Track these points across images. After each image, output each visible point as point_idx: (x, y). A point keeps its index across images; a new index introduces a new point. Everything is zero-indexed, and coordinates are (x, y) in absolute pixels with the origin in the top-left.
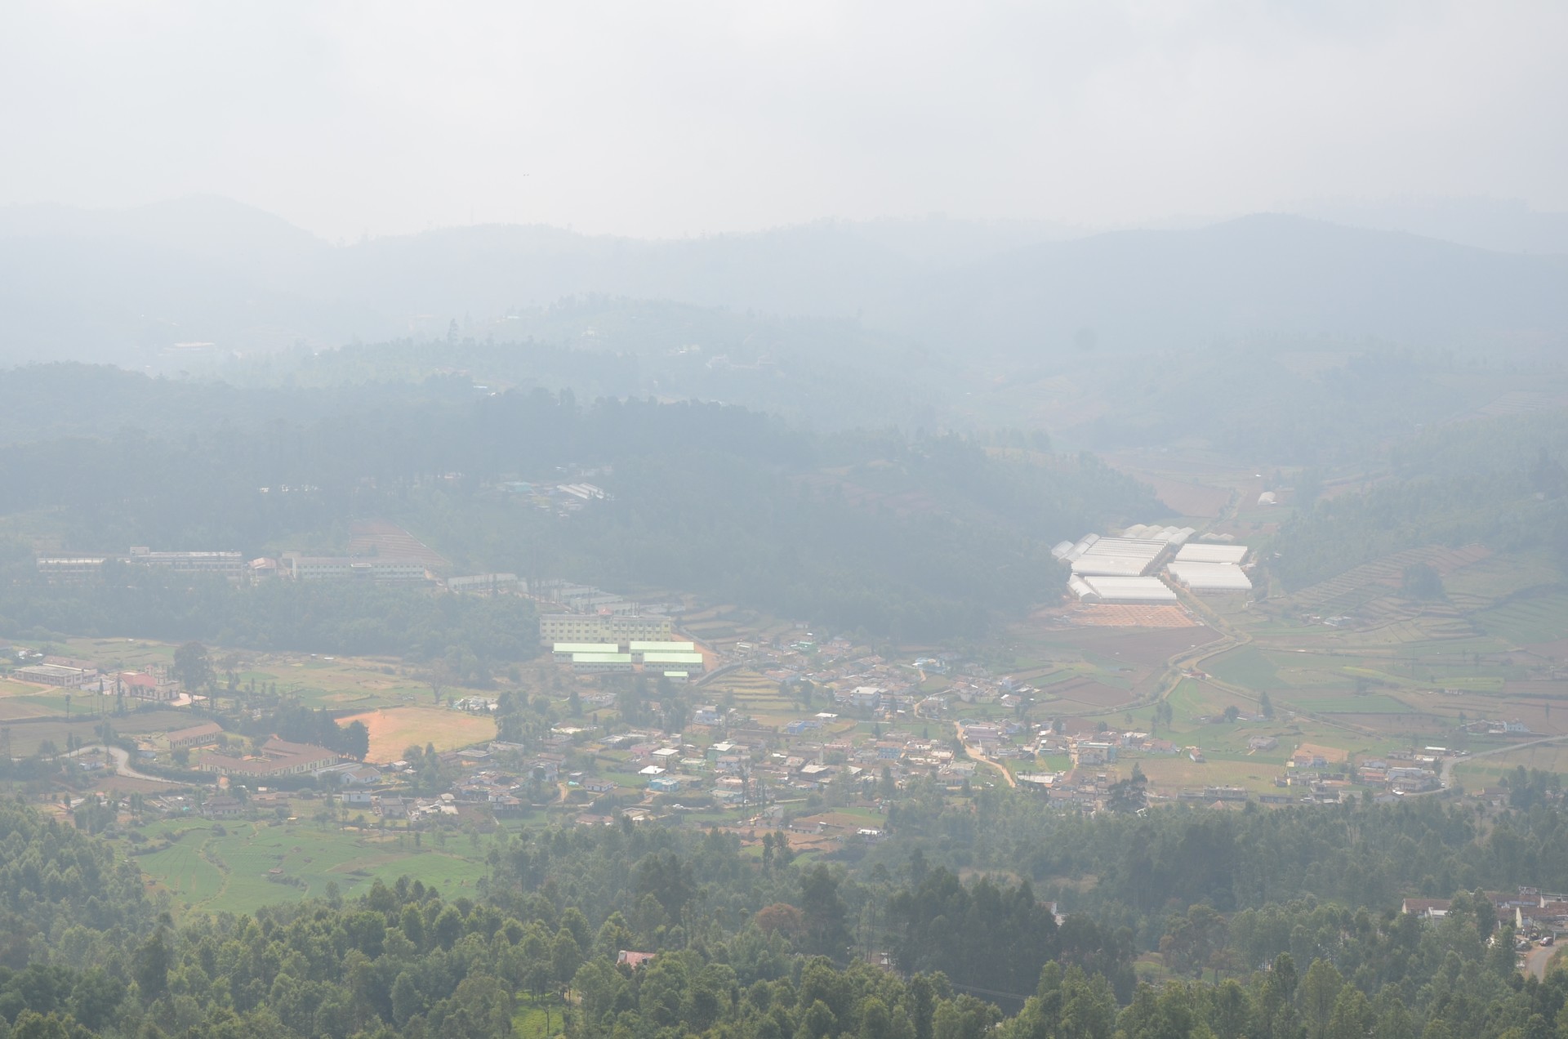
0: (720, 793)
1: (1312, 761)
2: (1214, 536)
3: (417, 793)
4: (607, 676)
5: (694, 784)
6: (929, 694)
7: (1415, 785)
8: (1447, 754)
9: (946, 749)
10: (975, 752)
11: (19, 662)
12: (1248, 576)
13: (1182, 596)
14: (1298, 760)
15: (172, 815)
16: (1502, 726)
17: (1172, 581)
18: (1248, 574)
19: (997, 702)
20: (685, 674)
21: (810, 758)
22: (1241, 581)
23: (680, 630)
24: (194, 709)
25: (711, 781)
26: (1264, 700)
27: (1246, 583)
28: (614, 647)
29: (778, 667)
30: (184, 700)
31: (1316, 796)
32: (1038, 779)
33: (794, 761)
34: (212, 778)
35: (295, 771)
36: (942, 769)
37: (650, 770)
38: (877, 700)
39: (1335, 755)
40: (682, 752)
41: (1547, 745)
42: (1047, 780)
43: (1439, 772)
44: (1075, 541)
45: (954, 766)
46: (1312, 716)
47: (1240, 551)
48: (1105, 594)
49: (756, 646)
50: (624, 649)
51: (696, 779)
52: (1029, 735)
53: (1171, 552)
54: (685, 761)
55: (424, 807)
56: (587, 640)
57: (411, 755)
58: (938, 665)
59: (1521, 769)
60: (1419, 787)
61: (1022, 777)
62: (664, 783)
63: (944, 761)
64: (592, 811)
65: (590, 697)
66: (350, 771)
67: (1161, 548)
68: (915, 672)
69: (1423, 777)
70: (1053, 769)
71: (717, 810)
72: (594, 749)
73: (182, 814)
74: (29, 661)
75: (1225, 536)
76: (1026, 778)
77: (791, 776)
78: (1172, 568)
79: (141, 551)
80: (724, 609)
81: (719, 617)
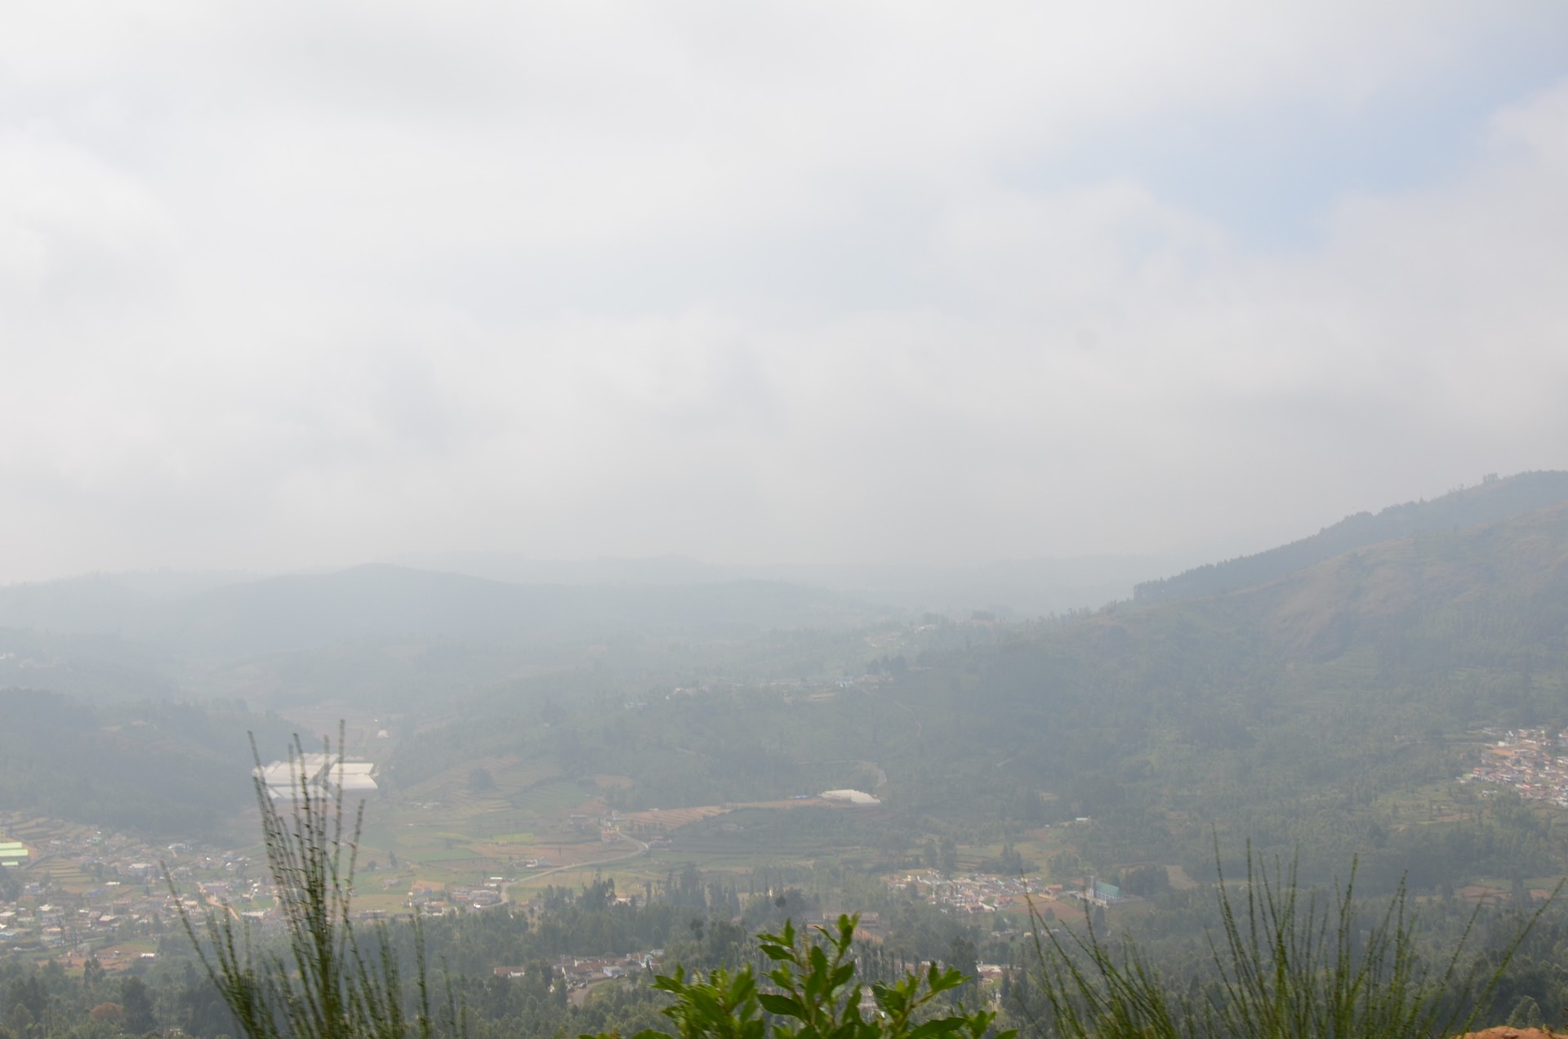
0: (45, 938)
1: (423, 891)
2: (352, 759)
5: (27, 934)
6: (180, 866)
7: (486, 901)
8: (503, 881)
9: (193, 900)
10: (212, 900)
12: (375, 781)
13: (337, 796)
14: (415, 891)
16: (534, 862)
17: (328, 786)
18: (375, 780)
19: (224, 868)
20: (16, 863)
21: (105, 911)
22: (372, 784)
23: (11, 836)
25: (39, 930)
26: (391, 856)
27: (374, 785)
29: (78, 855)
31: (428, 912)
32: (253, 914)
33: (94, 914)
38: (146, 872)
39: (437, 887)
40: (18, 913)
41: (561, 871)
42: (260, 914)
43: (500, 892)
44: (266, 764)
45: (200, 909)
46: (420, 864)
47: (370, 766)
48: (285, 797)
49: (64, 843)
51: (28, 930)
52: (246, 887)
53: (327, 769)
54: (20, 919)
58: (184, 847)
59: (550, 887)
60: (489, 902)
61: (244, 914)
62: (7, 934)
63: (193, 907)
67: (319, 767)
68: (169, 852)
69: (491, 895)
70: (263, 908)
71: (44, 949)
75: (359, 758)
76: (247, 914)
77: (92, 923)
78: (328, 778)
80: (41, 820)
81: (38, 825)
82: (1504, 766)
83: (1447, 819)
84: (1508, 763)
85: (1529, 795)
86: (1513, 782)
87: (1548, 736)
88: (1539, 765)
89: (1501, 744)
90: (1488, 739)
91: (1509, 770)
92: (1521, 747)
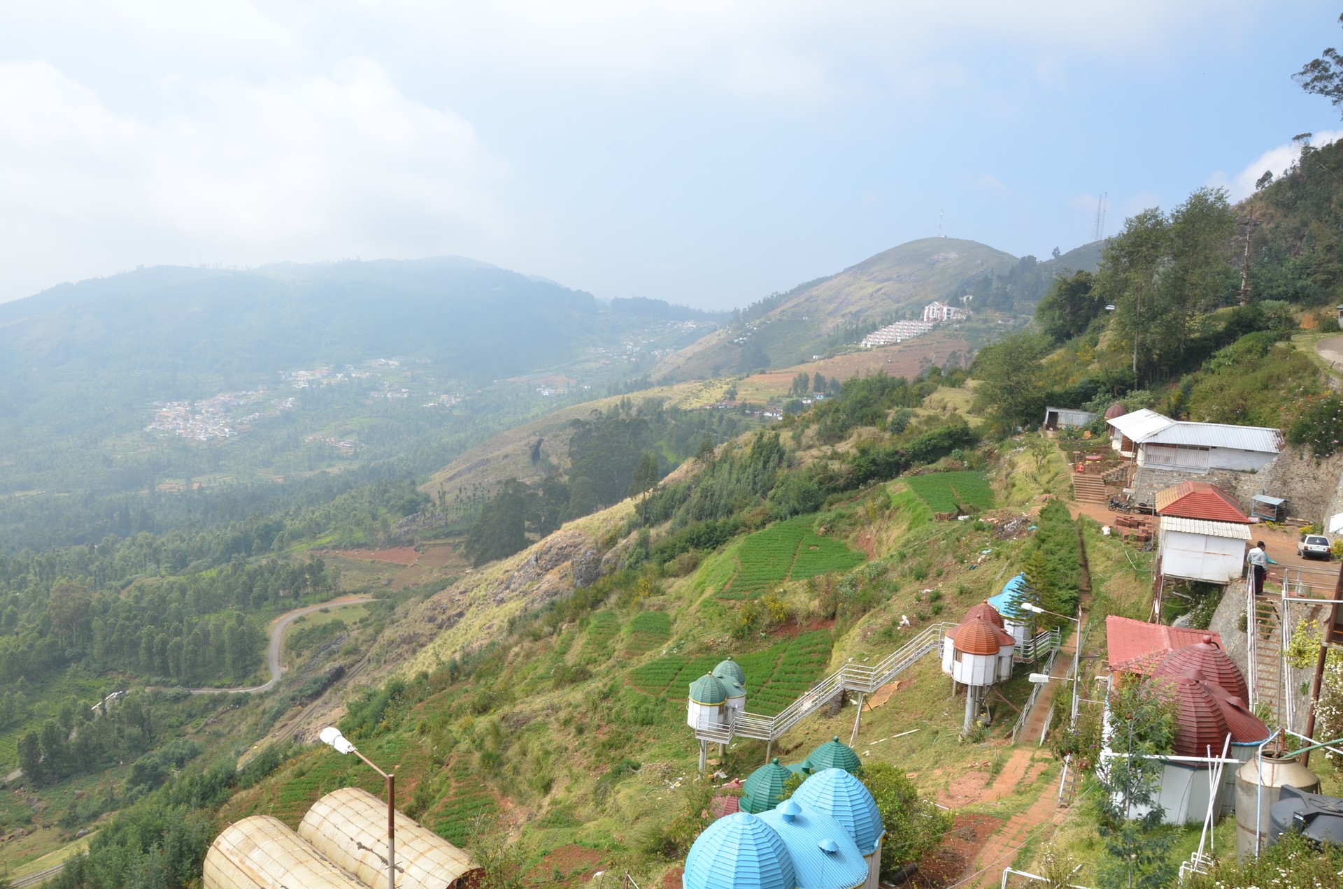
82: (168, 421)
83: (143, 451)
84: (170, 420)
85: (185, 436)
86: (174, 429)
87: (190, 405)
88: (186, 420)
89: (164, 410)
90: (156, 407)
91: (171, 423)
92: (176, 411)
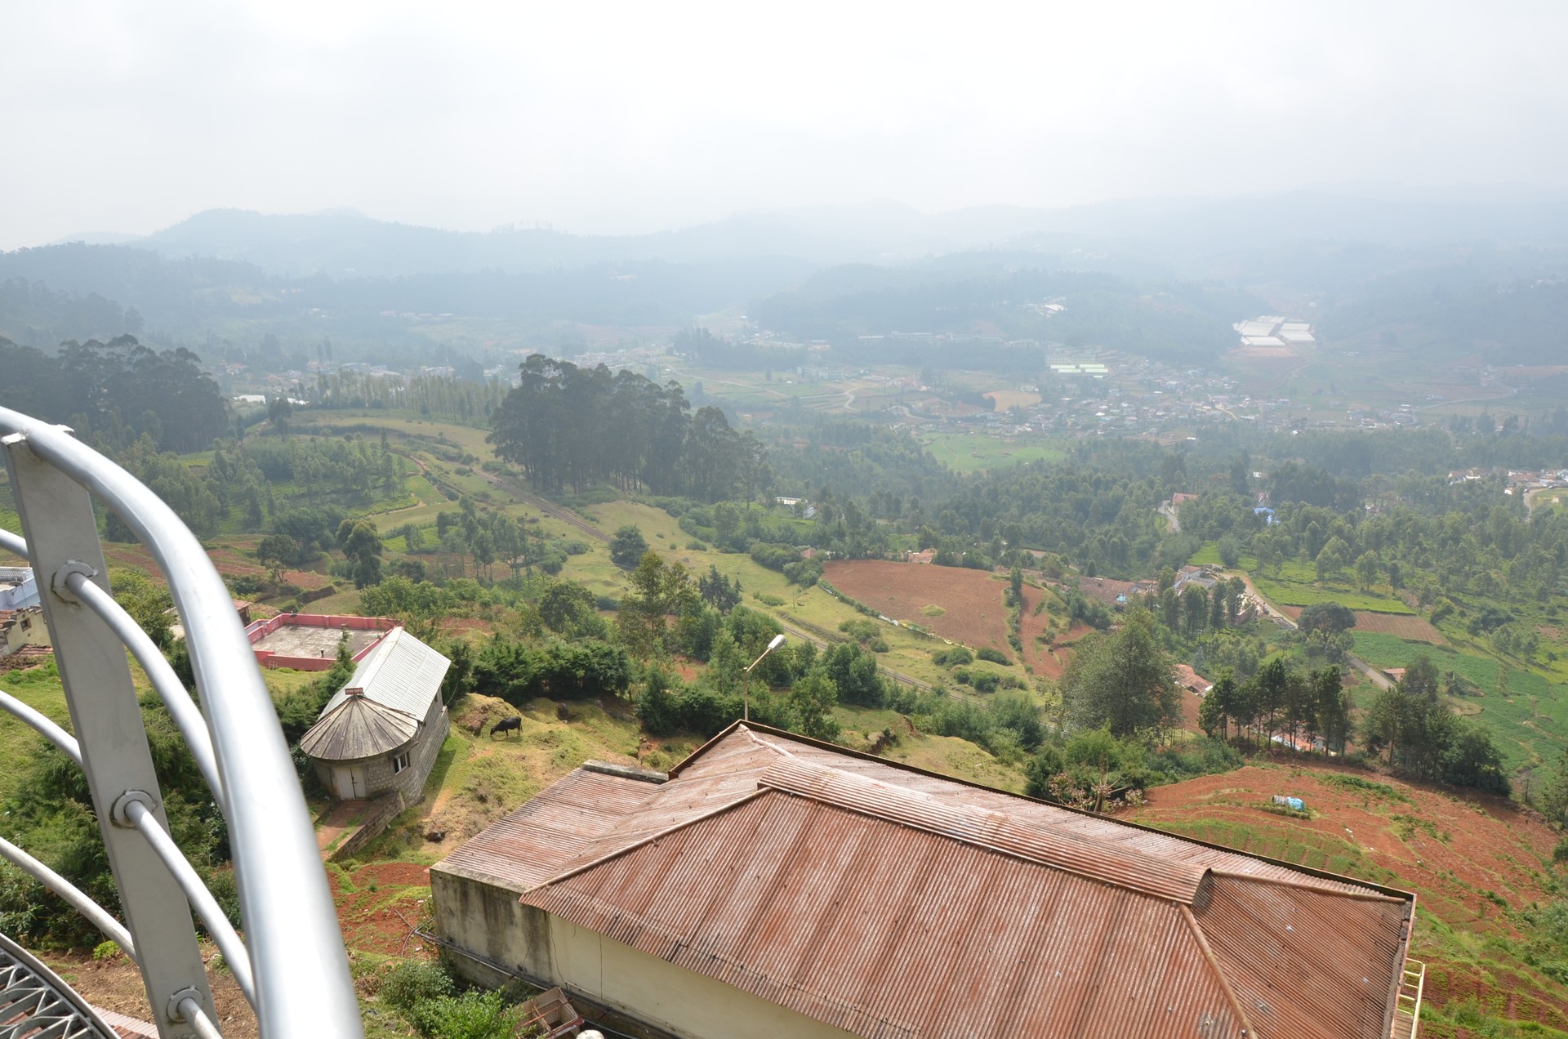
0: (1127, 423)
2: (1294, 320)
3: (1015, 423)
4: (1073, 378)
5: (1117, 419)
6: (1196, 384)
8: (1411, 407)
9: (1208, 405)
10: (1219, 406)
11: (860, 374)
13: (1287, 344)
15: (929, 431)
17: (1281, 338)
18: (1313, 335)
19: (1224, 387)
20: (1102, 377)
21: (1158, 410)
22: (1308, 337)
23: (1098, 361)
24: (928, 392)
25: (1123, 418)
26: (1331, 386)
27: (1313, 339)
28: (1074, 367)
29: (1135, 374)
30: (924, 388)
32: (1249, 417)
33: (1154, 410)
34: (940, 417)
35: (969, 415)
36: (1208, 413)
37: (1100, 414)
38: (1177, 386)
40: (1109, 407)
42: (1253, 418)
44: (1239, 322)
45: (1212, 412)
47: (1308, 326)
48: (1256, 344)
49: (1128, 366)
50: (1077, 367)
51: (1117, 417)
52: (1240, 400)
53: (1278, 327)
54: (1111, 411)
55: (1018, 428)
56: (1063, 364)
57: (1011, 409)
58: (1198, 372)
62: (1106, 419)
63: (1209, 410)
64: (1080, 430)
65: (1069, 386)
66: (990, 415)
67: (1273, 326)
68: (1189, 375)
69: (1406, 417)
70: (1254, 414)
71: (1128, 430)
72: (1077, 406)
73: (933, 431)
74: (864, 374)
75: (1299, 320)
77: (1153, 416)
78: (1281, 333)
79: (896, 333)
80: (1113, 352)
81: (1112, 355)
